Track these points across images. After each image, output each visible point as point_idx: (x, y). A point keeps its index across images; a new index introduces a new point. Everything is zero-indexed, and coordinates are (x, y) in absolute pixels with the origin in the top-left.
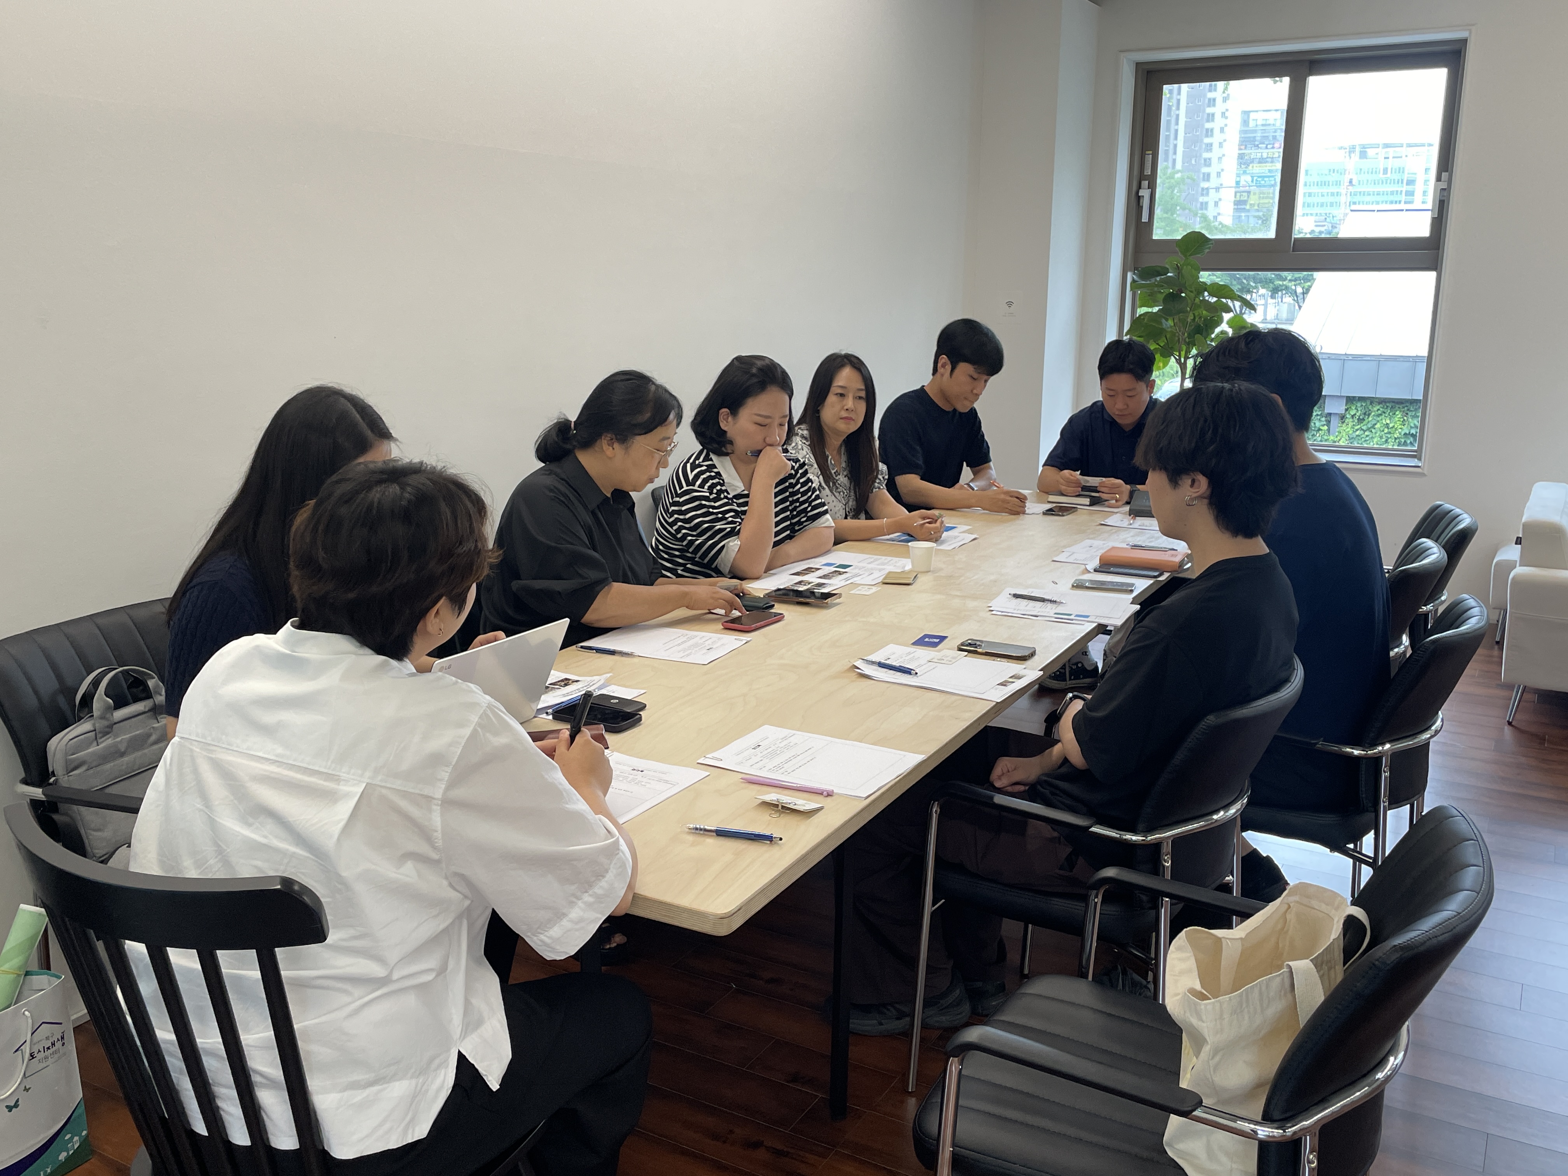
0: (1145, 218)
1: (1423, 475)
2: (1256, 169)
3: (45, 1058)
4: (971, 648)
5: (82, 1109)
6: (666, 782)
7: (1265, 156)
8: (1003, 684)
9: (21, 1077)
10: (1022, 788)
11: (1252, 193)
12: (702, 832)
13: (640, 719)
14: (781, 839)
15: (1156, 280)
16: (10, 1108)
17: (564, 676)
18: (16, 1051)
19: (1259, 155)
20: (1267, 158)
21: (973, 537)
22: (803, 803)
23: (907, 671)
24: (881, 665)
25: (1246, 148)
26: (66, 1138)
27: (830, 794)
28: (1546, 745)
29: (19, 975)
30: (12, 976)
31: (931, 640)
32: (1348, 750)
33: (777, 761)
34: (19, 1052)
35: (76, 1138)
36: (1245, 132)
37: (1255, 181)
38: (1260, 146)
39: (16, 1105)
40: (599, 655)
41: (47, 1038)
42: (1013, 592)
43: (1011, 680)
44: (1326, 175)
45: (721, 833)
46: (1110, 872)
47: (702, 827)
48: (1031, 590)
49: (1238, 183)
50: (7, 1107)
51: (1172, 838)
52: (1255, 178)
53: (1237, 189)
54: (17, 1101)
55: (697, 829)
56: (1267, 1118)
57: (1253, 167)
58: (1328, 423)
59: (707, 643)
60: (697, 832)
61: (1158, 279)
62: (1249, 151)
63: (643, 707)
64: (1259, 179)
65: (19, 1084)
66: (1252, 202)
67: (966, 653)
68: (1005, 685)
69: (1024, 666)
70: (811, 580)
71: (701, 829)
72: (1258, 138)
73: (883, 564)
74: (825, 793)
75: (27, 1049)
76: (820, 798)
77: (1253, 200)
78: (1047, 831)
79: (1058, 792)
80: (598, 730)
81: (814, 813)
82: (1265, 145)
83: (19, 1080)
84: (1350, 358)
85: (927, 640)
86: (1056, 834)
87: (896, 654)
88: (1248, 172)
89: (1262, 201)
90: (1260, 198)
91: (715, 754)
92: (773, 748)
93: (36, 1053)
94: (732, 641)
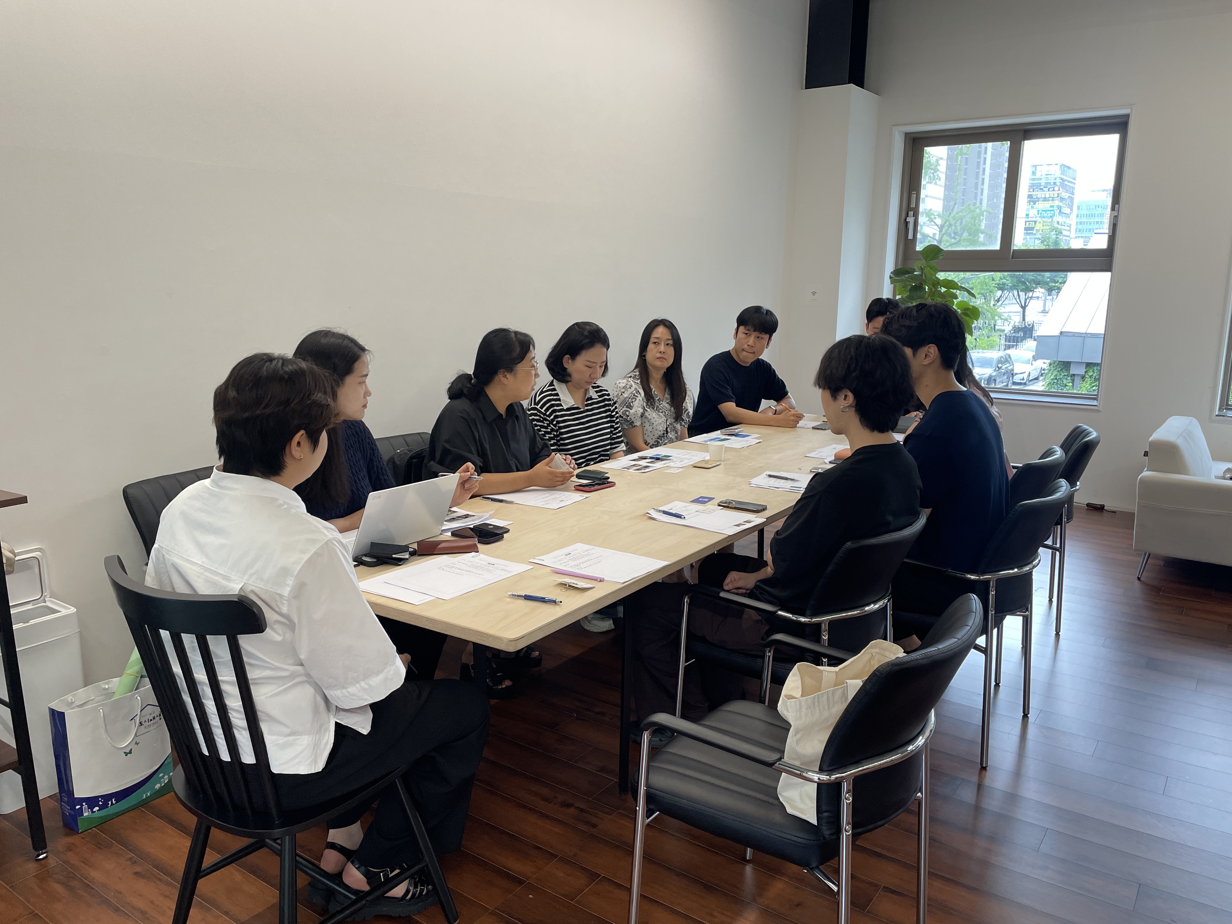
0: (910, 237)
1: (1098, 411)
2: (1041, 205)
3: (149, 726)
4: (726, 505)
5: (170, 759)
6: (505, 570)
7: (1047, 196)
8: (738, 525)
9: (133, 736)
10: (744, 591)
11: (1038, 222)
12: (516, 597)
13: (503, 537)
14: (561, 602)
15: (905, 277)
16: (126, 754)
17: (465, 513)
18: (131, 720)
19: (1043, 196)
20: (1049, 197)
21: (759, 441)
22: (581, 584)
23: (678, 516)
24: (665, 512)
25: (1033, 191)
26: (160, 776)
27: (602, 580)
28: (1161, 594)
29: (137, 677)
30: (132, 677)
31: (704, 500)
32: (969, 576)
33: (577, 562)
34: (134, 720)
35: (166, 777)
36: (1034, 179)
37: (1040, 214)
38: (1044, 189)
39: (130, 752)
40: (492, 502)
41: (150, 714)
42: (768, 474)
43: (744, 523)
44: (1093, 209)
45: (528, 598)
46: (779, 637)
47: (516, 594)
48: (782, 473)
49: (1027, 215)
50: (125, 753)
51: (828, 621)
52: (1040, 212)
53: (1027, 220)
54: (131, 750)
55: (513, 595)
56: (821, 770)
57: (1038, 204)
58: (1073, 381)
59: (562, 497)
60: (514, 597)
61: (907, 276)
62: (1036, 193)
63: (508, 531)
64: (1042, 212)
65: (132, 740)
66: (1037, 228)
67: (722, 507)
68: (739, 526)
69: (756, 516)
70: (641, 464)
71: (515, 595)
72: (1043, 184)
73: (693, 456)
74: (599, 580)
75: (137, 719)
76: (596, 582)
77: (1039, 226)
78: (755, 616)
79: (764, 592)
80: (473, 541)
81: (587, 590)
82: (1048, 189)
83: (133, 737)
84: (1089, 336)
85: (701, 499)
86: (760, 618)
87: (675, 507)
88: (1035, 207)
89: (1045, 228)
90: (1043, 226)
91: (540, 558)
92: (578, 555)
93: (143, 722)
94: (578, 496)
